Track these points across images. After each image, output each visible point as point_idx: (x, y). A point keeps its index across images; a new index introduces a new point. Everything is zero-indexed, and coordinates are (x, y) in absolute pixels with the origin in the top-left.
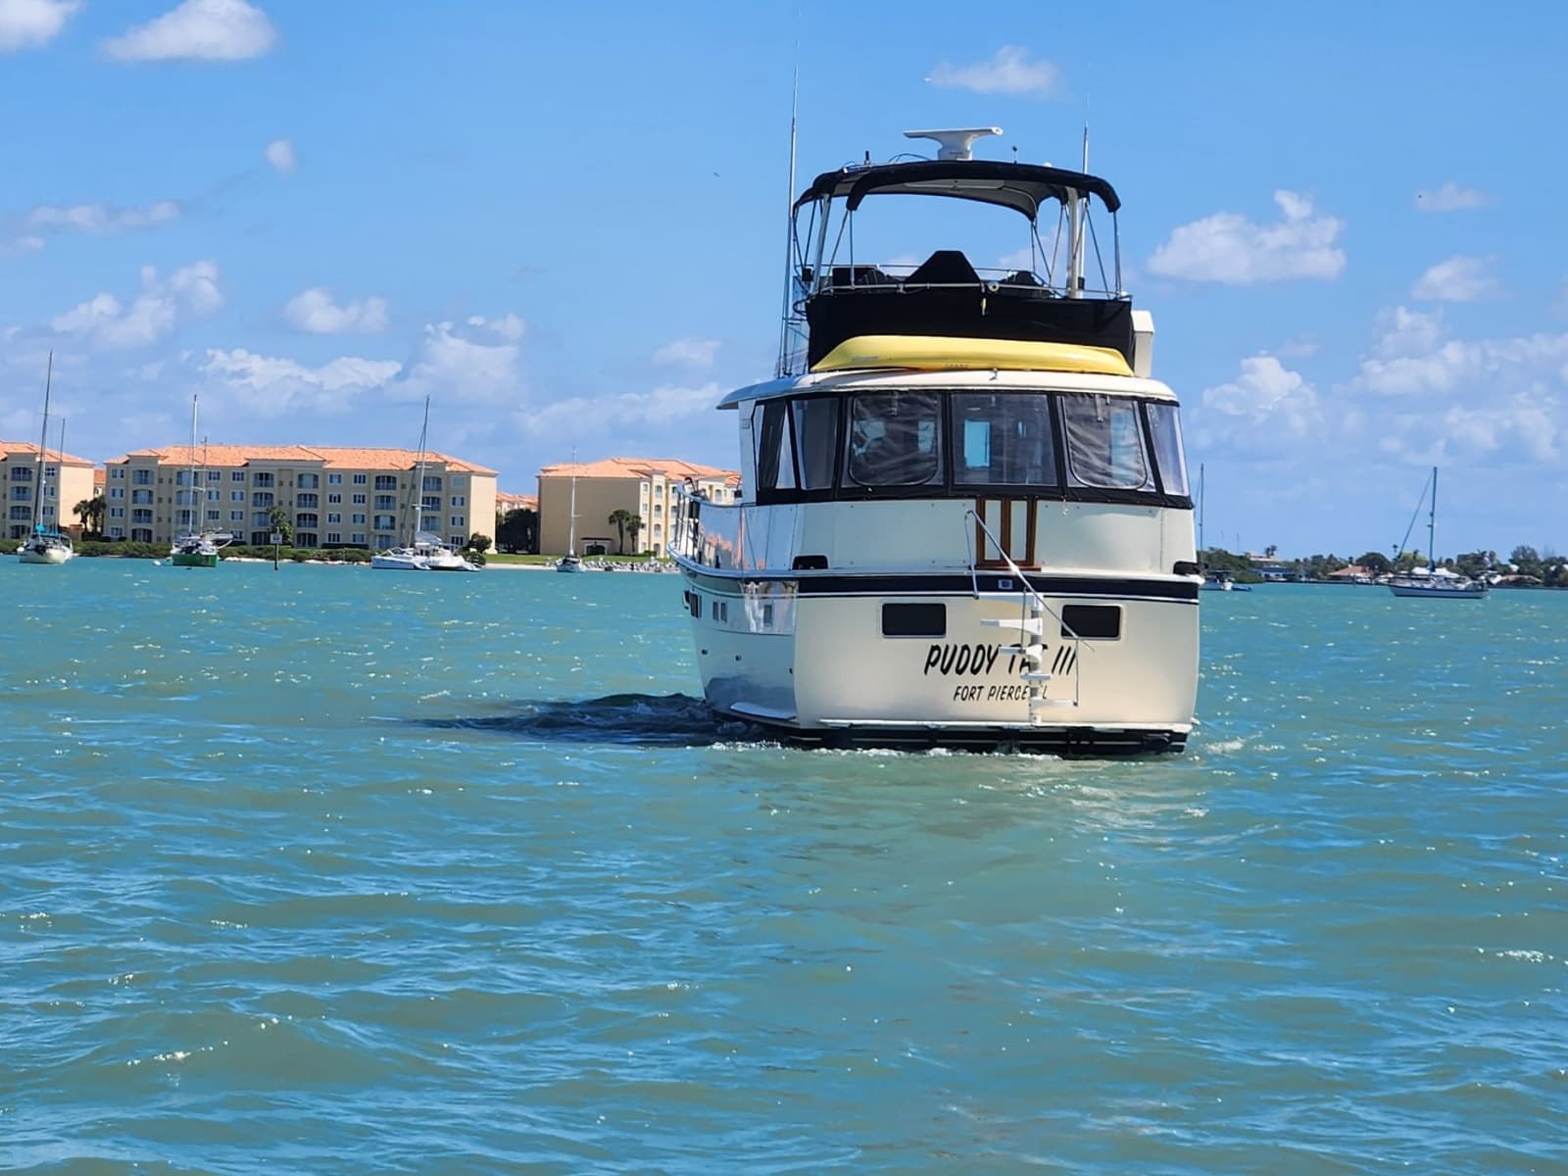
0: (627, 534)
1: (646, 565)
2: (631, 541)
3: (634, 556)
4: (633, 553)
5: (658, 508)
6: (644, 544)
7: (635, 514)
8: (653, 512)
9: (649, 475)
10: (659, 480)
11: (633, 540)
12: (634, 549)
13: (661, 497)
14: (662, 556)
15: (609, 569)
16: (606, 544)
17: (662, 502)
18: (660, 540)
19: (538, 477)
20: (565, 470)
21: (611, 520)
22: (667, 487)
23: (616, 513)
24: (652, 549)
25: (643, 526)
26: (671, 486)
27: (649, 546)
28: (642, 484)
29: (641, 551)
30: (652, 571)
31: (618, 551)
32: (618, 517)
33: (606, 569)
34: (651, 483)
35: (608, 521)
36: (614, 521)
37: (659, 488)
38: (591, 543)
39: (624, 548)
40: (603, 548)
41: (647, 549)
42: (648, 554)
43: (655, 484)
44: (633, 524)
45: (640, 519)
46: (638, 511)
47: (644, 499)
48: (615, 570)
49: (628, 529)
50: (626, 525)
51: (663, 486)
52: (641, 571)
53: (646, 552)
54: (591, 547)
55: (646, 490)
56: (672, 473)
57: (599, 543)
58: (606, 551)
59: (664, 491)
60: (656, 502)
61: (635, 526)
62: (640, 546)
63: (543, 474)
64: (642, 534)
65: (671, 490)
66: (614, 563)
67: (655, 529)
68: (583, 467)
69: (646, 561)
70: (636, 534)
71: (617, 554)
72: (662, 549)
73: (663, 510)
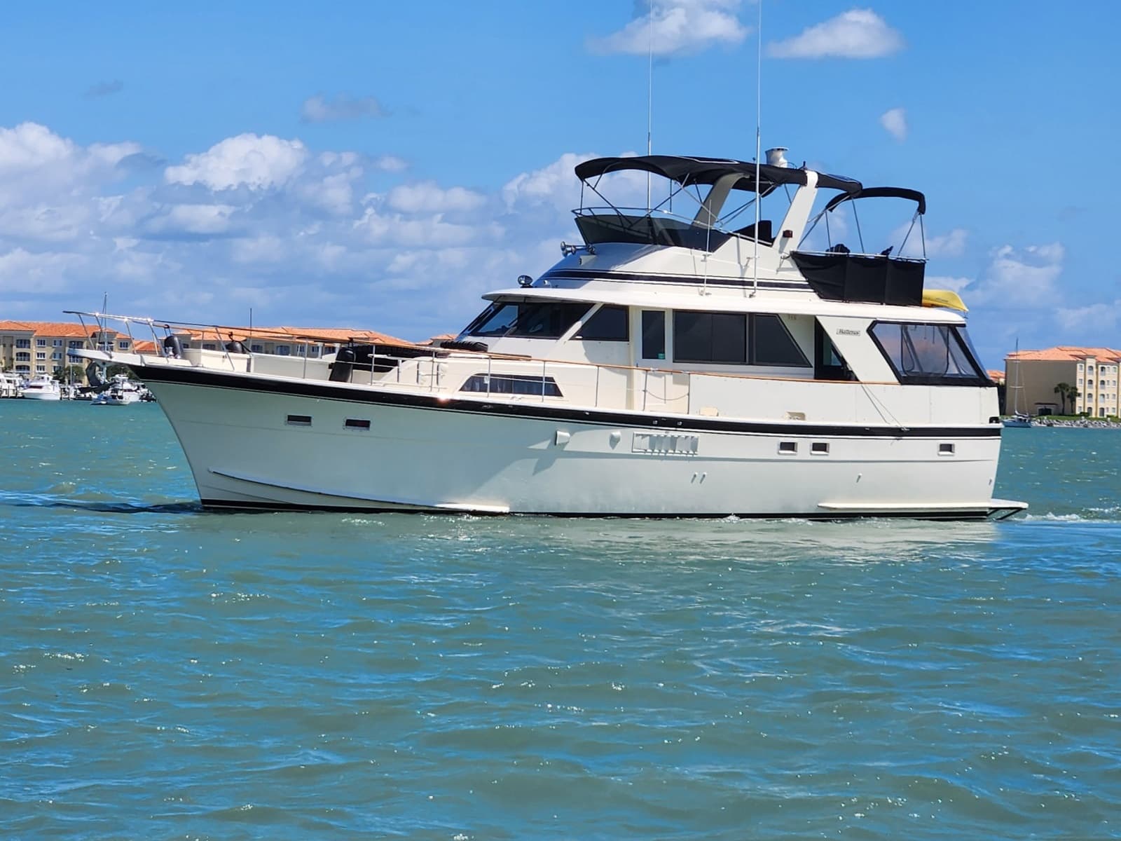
0: (1068, 401)
1: (1078, 422)
2: (1070, 404)
3: (1073, 416)
4: (1072, 415)
5: (1091, 382)
6: (1080, 407)
7: (1074, 386)
8: (1087, 385)
9: (1084, 359)
10: (1090, 362)
11: (1072, 405)
12: (1073, 410)
13: (1093, 374)
14: (1094, 416)
15: (1050, 425)
16: (1052, 408)
17: (1093, 378)
18: (1092, 405)
19: (1005, 360)
20: (1024, 355)
21: (1056, 390)
22: (1097, 368)
23: (1060, 385)
24: (1086, 411)
25: (1079, 395)
26: (1100, 366)
27: (1084, 410)
28: (1078, 365)
29: (1078, 412)
30: (1082, 426)
31: (1061, 412)
32: (1061, 388)
33: (1048, 425)
34: (1085, 364)
35: (1053, 391)
36: (1058, 391)
37: (1091, 368)
38: (1042, 407)
39: (1067, 411)
40: (1050, 410)
41: (1082, 411)
42: (1082, 414)
43: (1088, 365)
44: (1072, 393)
45: (1077, 389)
46: (1075, 384)
47: (1080, 375)
48: (1055, 426)
49: (1068, 397)
50: (1066, 394)
51: (1094, 366)
52: (1074, 426)
53: (1081, 413)
54: (1042, 409)
55: (1081, 369)
56: (1102, 358)
57: (1048, 407)
58: (1052, 412)
59: (1095, 370)
60: (1089, 377)
61: (1074, 394)
62: (1077, 408)
63: (1007, 358)
64: (1079, 402)
65: (1100, 369)
66: (1055, 421)
67: (1089, 397)
68: (1037, 353)
69: (1078, 420)
70: (1075, 400)
71: (1060, 415)
72: (1094, 411)
73: (1094, 383)
